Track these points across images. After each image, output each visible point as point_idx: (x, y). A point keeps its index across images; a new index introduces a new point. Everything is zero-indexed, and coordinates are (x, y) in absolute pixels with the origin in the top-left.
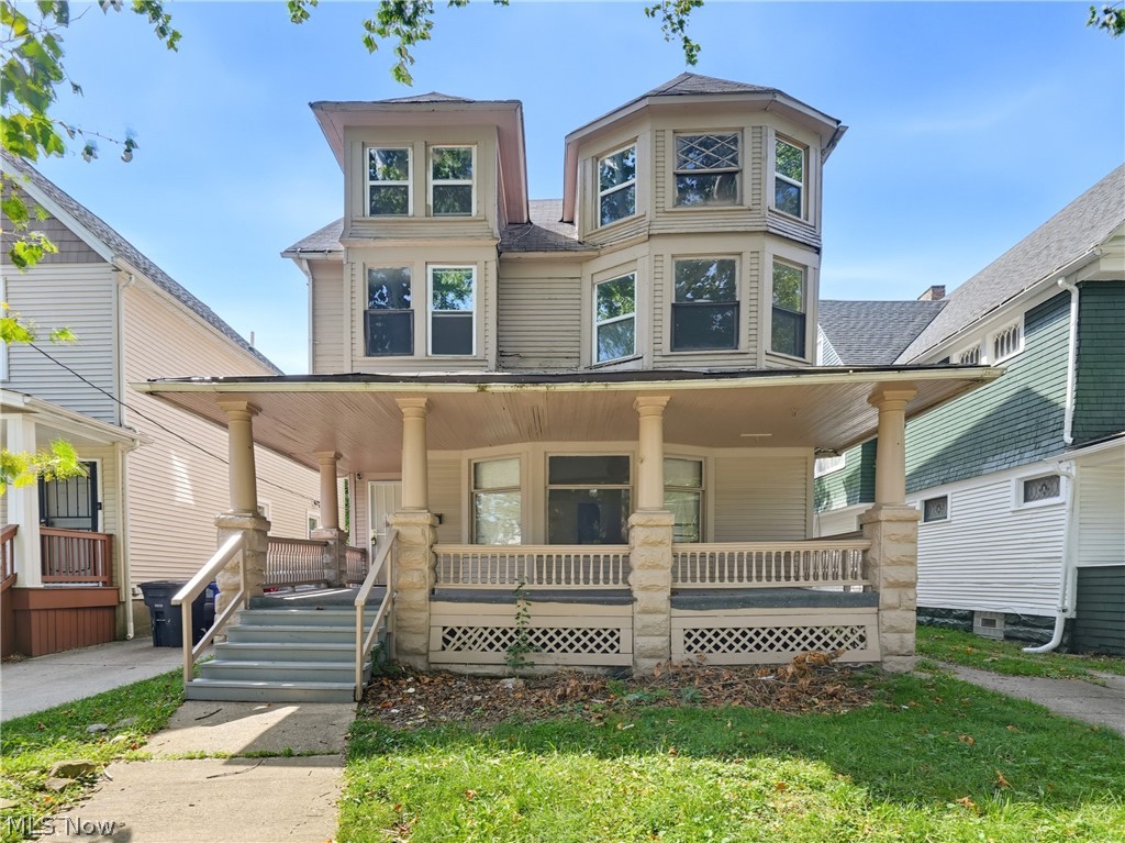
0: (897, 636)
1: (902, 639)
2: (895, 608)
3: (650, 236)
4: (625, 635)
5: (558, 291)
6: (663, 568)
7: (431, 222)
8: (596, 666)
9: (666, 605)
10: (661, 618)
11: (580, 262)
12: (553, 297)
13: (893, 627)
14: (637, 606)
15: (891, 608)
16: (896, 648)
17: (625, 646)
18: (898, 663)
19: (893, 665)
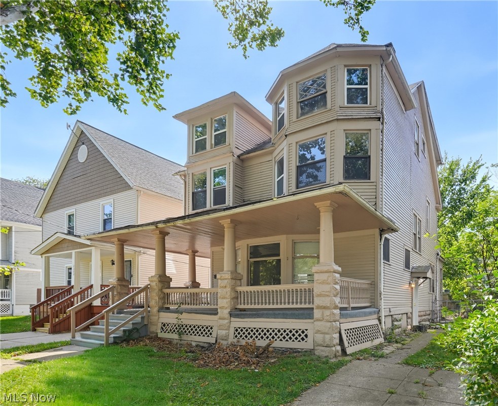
0: (322, 335)
1: (324, 338)
2: (321, 320)
3: (286, 136)
5: (264, 168)
6: (227, 298)
7: (214, 150)
9: (227, 316)
10: (226, 321)
11: (270, 153)
12: (262, 171)
13: (319, 331)
15: (318, 320)
16: (320, 342)
17: (214, 334)
18: (322, 351)
19: (321, 352)
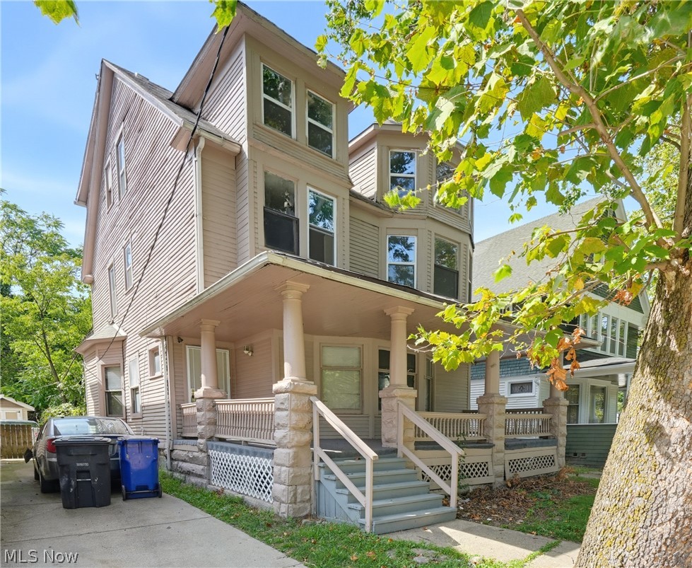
4: (490, 465)
6: (503, 427)
8: (481, 484)
9: (503, 448)
10: (502, 455)
11: (378, 216)
14: (495, 449)
15: (561, 446)
17: (490, 472)
